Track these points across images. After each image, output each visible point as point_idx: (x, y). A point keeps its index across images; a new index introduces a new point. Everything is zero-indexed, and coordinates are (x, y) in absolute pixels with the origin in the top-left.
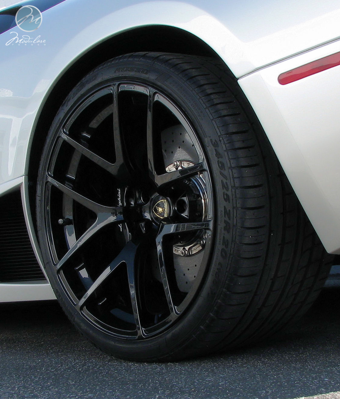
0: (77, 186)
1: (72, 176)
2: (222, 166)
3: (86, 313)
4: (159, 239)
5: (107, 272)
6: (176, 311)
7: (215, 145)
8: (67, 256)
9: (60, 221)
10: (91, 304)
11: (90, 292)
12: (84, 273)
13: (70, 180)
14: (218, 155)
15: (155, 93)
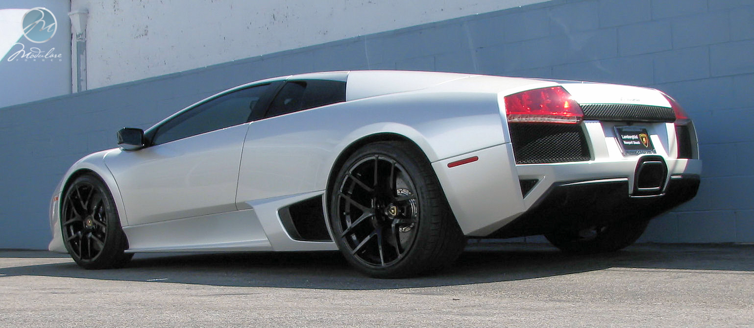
0: (353, 197)
1: (350, 193)
2: (423, 198)
3: (356, 256)
4: (393, 225)
5: (368, 238)
6: (400, 256)
7: (421, 189)
8: (346, 231)
9: (345, 213)
10: (359, 253)
11: (358, 247)
12: (354, 237)
13: (349, 194)
14: (422, 193)
15: (395, 163)
